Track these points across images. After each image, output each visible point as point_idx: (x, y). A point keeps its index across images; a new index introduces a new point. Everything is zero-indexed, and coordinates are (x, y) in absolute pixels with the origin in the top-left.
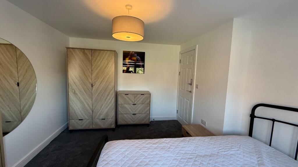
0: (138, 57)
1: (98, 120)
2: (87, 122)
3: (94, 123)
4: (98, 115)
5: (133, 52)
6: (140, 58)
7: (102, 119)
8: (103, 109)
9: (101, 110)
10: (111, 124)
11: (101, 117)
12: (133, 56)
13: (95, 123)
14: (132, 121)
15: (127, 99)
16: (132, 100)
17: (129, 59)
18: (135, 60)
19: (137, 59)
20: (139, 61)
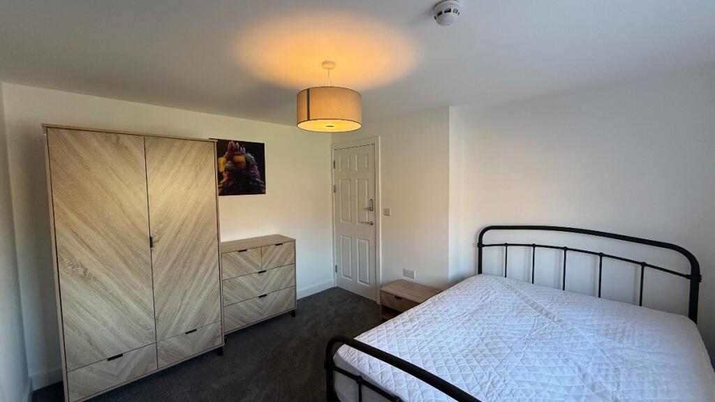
0: (249, 155)
1: (174, 341)
2: (139, 357)
3: (162, 352)
4: (174, 324)
5: (235, 142)
6: (252, 157)
7: (187, 333)
8: (187, 304)
9: (182, 308)
10: (214, 338)
11: (186, 327)
12: (236, 153)
13: (166, 351)
14: (259, 313)
15: (244, 262)
16: (256, 262)
17: (227, 160)
18: (243, 162)
19: (247, 161)
20: (252, 165)
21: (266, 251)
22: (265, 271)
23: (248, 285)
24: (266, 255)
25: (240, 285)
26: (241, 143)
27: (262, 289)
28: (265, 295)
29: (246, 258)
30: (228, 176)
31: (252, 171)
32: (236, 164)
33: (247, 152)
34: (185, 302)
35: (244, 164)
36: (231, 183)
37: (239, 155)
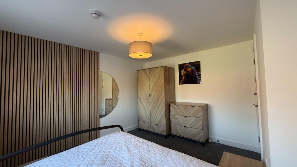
0: (193, 67)
1: (154, 125)
2: (148, 125)
3: (152, 127)
4: (154, 120)
5: (187, 63)
6: (194, 68)
7: (156, 125)
8: (157, 116)
10: (163, 131)
11: (157, 123)
12: (187, 67)
14: (185, 134)
15: (178, 110)
16: (183, 111)
17: (184, 71)
18: (190, 71)
19: (192, 70)
20: (195, 72)
21: (187, 107)
22: (186, 116)
23: (180, 119)
24: (187, 109)
25: (177, 118)
26: (189, 63)
27: (185, 124)
28: (187, 127)
29: (179, 108)
30: (185, 77)
31: (194, 74)
32: (188, 72)
33: (192, 66)
34: (156, 115)
35: (191, 71)
36: (185, 80)
37: (189, 68)
